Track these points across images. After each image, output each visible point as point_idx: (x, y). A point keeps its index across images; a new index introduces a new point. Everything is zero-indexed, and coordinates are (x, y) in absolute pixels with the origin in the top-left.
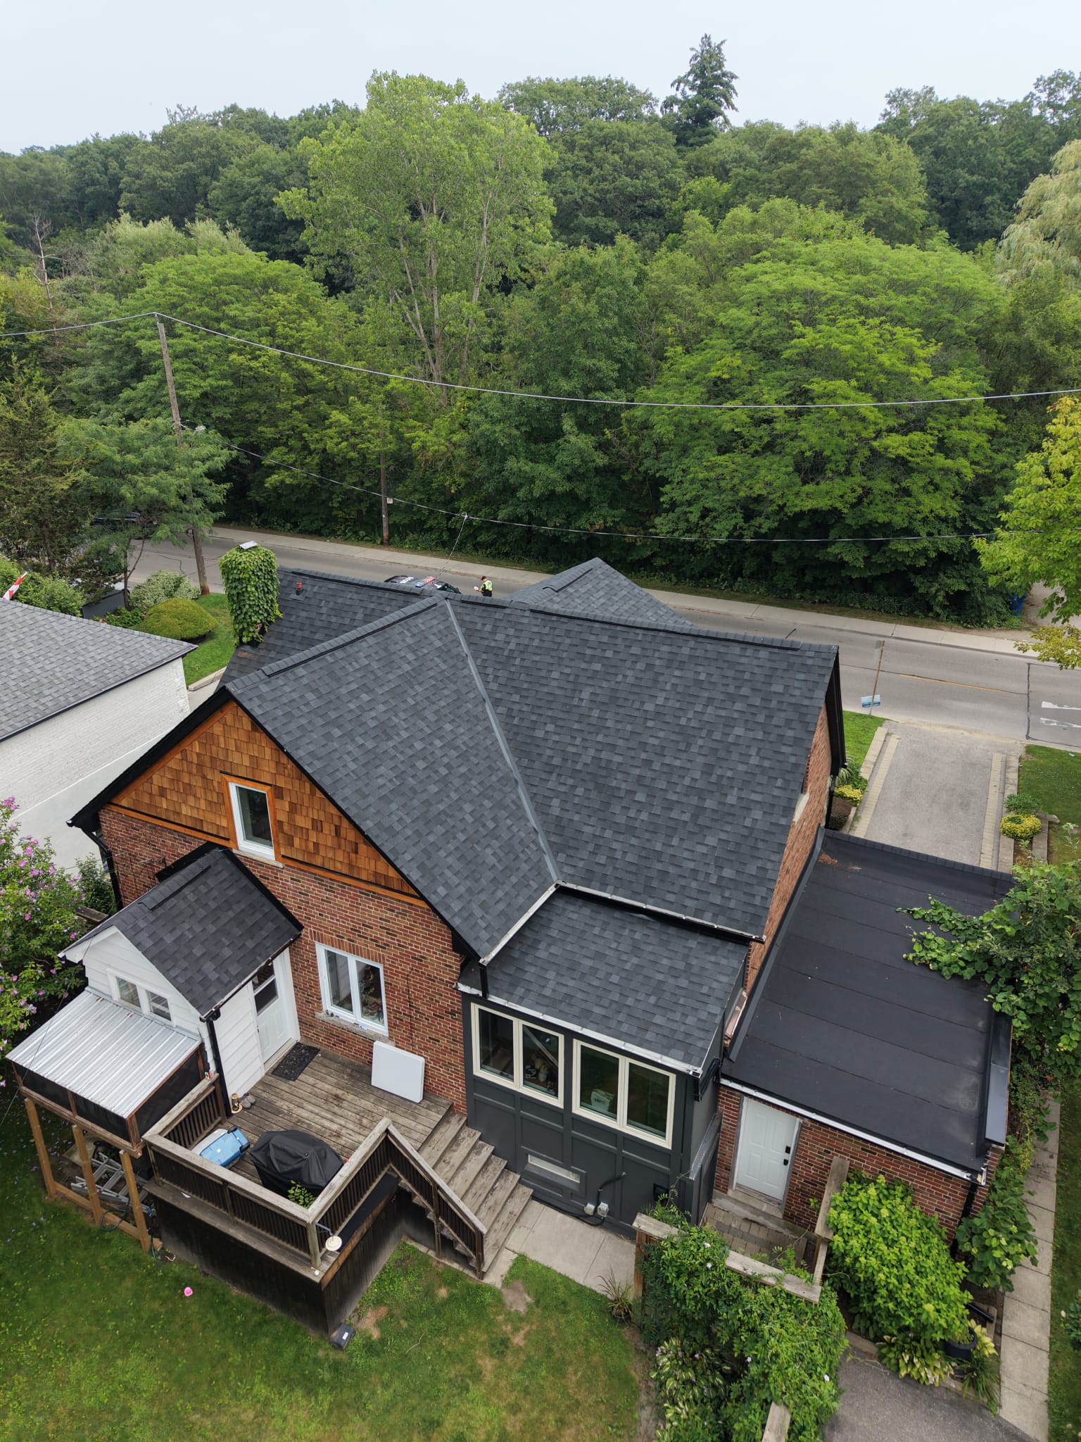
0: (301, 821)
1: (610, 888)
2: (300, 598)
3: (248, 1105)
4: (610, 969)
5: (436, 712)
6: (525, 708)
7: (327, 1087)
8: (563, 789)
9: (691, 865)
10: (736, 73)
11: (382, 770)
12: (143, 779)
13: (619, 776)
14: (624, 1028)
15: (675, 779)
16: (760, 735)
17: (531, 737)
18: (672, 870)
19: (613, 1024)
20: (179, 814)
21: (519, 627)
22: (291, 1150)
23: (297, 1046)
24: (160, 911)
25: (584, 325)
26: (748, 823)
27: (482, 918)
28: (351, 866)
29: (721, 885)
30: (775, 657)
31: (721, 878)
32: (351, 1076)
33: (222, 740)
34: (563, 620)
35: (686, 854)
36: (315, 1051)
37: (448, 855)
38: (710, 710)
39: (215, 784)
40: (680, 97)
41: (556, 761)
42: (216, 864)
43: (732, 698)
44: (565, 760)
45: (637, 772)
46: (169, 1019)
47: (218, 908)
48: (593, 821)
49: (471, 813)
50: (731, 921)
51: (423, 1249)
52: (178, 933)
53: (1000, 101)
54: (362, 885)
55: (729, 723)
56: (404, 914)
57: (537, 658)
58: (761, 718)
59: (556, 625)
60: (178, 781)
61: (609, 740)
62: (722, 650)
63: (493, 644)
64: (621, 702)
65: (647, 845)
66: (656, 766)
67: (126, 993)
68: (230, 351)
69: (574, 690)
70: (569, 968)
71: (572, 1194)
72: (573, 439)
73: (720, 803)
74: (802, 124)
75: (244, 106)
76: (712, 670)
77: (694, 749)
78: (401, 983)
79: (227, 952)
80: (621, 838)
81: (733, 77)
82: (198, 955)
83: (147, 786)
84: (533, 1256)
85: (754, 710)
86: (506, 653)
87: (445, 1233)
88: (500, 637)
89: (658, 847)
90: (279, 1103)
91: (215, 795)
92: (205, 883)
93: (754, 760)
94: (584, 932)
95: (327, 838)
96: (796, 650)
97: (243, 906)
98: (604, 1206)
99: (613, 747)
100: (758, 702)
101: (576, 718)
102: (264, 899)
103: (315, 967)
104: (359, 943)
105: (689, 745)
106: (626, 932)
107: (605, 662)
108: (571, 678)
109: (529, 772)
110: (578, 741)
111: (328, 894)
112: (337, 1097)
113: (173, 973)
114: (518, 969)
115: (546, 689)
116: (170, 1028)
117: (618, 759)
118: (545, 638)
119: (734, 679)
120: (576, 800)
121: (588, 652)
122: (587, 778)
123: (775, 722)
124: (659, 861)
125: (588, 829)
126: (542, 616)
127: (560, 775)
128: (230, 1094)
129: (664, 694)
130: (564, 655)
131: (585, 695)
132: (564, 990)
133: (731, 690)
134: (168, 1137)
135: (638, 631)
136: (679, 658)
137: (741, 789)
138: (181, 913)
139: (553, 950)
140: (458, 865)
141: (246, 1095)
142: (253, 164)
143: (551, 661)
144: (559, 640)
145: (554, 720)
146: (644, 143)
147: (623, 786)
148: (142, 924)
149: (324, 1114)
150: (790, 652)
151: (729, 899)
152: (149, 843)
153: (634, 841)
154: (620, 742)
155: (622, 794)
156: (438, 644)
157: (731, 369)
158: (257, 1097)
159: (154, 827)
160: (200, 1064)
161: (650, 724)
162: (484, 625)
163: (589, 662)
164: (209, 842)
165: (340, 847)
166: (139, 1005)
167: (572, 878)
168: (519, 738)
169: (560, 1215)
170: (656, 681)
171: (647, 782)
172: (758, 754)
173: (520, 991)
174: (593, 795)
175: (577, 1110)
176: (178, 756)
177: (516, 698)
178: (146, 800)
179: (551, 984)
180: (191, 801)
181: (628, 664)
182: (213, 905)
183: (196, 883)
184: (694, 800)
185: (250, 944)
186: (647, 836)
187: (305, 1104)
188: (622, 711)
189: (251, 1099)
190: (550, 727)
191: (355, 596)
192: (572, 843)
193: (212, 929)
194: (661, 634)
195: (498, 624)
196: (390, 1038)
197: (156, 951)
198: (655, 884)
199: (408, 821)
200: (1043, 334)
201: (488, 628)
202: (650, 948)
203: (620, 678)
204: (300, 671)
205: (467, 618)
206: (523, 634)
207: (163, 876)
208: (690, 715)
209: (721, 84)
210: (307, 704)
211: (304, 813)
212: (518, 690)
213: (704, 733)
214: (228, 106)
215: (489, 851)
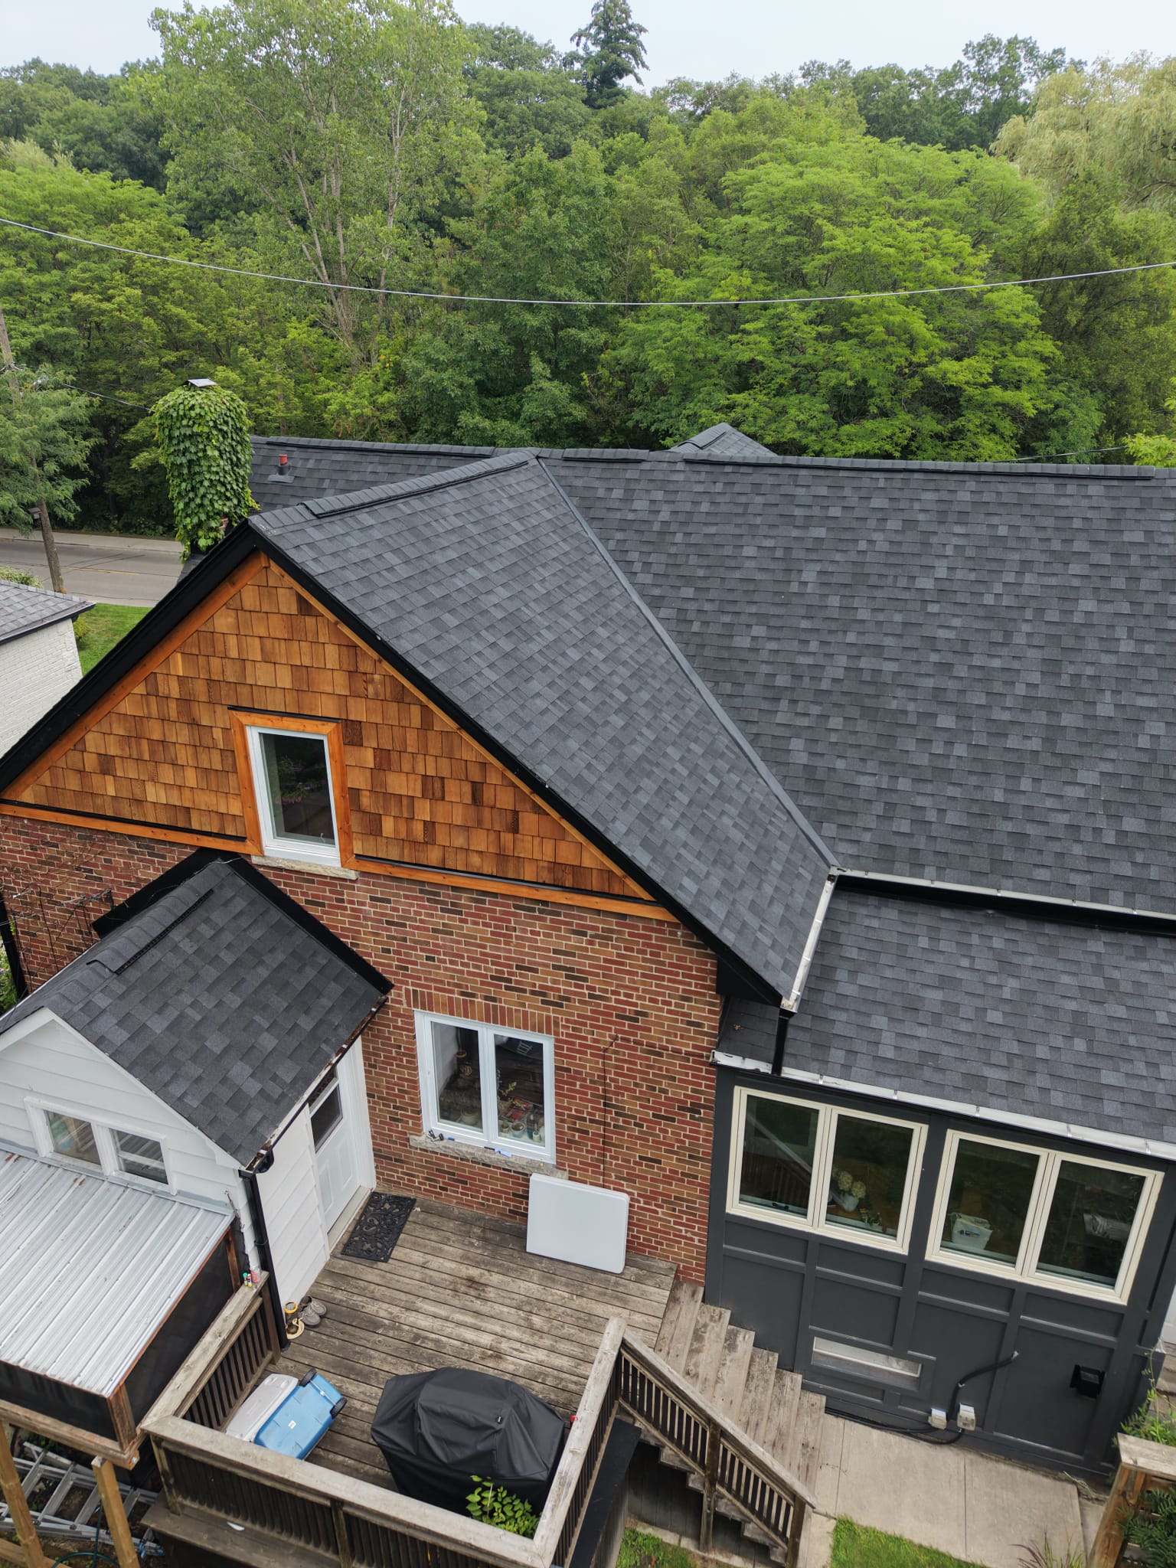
0: (398, 784)
1: (930, 870)
2: (286, 478)
3: (315, 1320)
4: (979, 1003)
5: (579, 609)
6: (707, 607)
7: (450, 1265)
8: (804, 722)
9: (1064, 819)
10: (644, 26)
11: (535, 686)
12: (66, 744)
13: (900, 693)
14: (1057, 1098)
15: (998, 687)
16: (1126, 608)
17: (729, 648)
18: (1030, 829)
19: (1032, 1094)
20: (140, 802)
21: (671, 487)
22: (465, 1415)
23: (374, 1198)
24: (132, 974)
25: (550, 242)
26: (1144, 742)
27: (761, 929)
28: (501, 857)
29: (1124, 844)
30: (1114, 492)
31: (1121, 834)
32: (484, 1239)
33: (232, 641)
34: (743, 470)
35: (1050, 803)
36: (405, 1205)
37: (677, 824)
38: (1028, 578)
39: (218, 734)
40: (581, 53)
41: (782, 681)
42: (221, 886)
43: (1063, 558)
44: (797, 677)
45: (930, 683)
46: (164, 1181)
47: (238, 963)
48: (871, 766)
49: (682, 760)
50: (1159, 900)
51: (669, 1538)
52: (172, 1013)
53: (928, 68)
54: (524, 891)
55: (1067, 596)
56: (605, 937)
57: (713, 530)
58: (1120, 583)
59: (733, 478)
60: (138, 738)
61: (868, 640)
62: (1024, 490)
63: (631, 516)
64: (874, 580)
65: (978, 795)
66: (961, 671)
67: (64, 1140)
68: (74, 290)
69: (788, 571)
70: (906, 1009)
71: (905, 1397)
72: (545, 384)
73: (1085, 716)
74: (733, 76)
75: (50, 60)
76: (1016, 520)
77: (1019, 639)
78: (589, 1066)
79: (268, 1042)
80: (929, 788)
81: (642, 30)
82: (218, 1050)
83: (74, 758)
84: (864, 1519)
85: (1104, 572)
86: (656, 527)
87: (722, 1508)
88: (640, 505)
89: (999, 796)
90: (371, 1308)
91: (216, 757)
92: (207, 921)
93: (1127, 646)
94: (902, 946)
95: (455, 808)
96: (1148, 479)
97: (280, 957)
98: (967, 1412)
99: (878, 650)
100: (1107, 559)
101: (802, 612)
102: (315, 944)
103: (412, 1055)
104: (508, 1001)
105: (1008, 634)
106: (975, 940)
107: (832, 524)
108: (779, 554)
109: (737, 702)
110: (814, 646)
111: (445, 919)
112: (471, 1282)
113: (177, 1090)
114: (815, 1017)
115: (738, 575)
116: (166, 1197)
117: (890, 667)
118: (719, 499)
119: (1057, 529)
120: (834, 738)
121: (798, 512)
122: (844, 700)
123: (1144, 585)
124: (1006, 818)
125: (864, 781)
126: (708, 468)
127: (794, 702)
128: (283, 1303)
129: (945, 563)
130: (758, 521)
131: (810, 574)
132: (915, 1045)
133: (1056, 545)
134: (190, 1416)
135: (875, 475)
136: (956, 508)
137: (1116, 692)
138: (172, 976)
139: (863, 979)
140: (696, 843)
141: (307, 1301)
142: (69, 120)
143: (737, 531)
144: (743, 499)
145: (762, 618)
146: (552, 94)
147: (911, 707)
148: (102, 1001)
149: (459, 1317)
150: (1137, 483)
151: (1146, 865)
152: (81, 867)
153: (952, 791)
154: (888, 641)
155: (912, 719)
156: (549, 516)
157: (740, 289)
158: (326, 1300)
159: (89, 835)
160: (232, 1258)
161: (933, 608)
162: (610, 490)
163: (805, 527)
164: (202, 851)
165: (480, 823)
166: (96, 1161)
167: (856, 860)
168: (708, 652)
169: (876, 1434)
170: (926, 544)
171: (951, 697)
172: (1130, 637)
173: (837, 1055)
174: (861, 726)
175: (935, 1253)
176: (140, 689)
177: (689, 592)
178: (73, 783)
179: (888, 1038)
180: (167, 774)
181: (872, 523)
182: (228, 958)
183: (192, 920)
184: (1042, 717)
185: (306, 1023)
186: (974, 780)
187: (419, 1303)
188: (879, 593)
189: (317, 1307)
190: (759, 631)
191: (380, 469)
192: (841, 805)
193: (234, 1001)
194: (916, 476)
195: (632, 486)
196: (560, 1166)
197: (136, 1050)
198: (1008, 855)
199: (602, 769)
200: (1104, 243)
201: (618, 493)
202: (1029, 961)
203: (863, 545)
204: (364, 517)
205: (579, 483)
206: (679, 497)
207: (106, 926)
208: (998, 588)
209: (628, 39)
210: (391, 569)
211: (406, 767)
212: (688, 580)
213: (1029, 614)
214: (29, 59)
215: (725, 820)
